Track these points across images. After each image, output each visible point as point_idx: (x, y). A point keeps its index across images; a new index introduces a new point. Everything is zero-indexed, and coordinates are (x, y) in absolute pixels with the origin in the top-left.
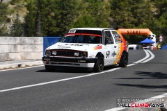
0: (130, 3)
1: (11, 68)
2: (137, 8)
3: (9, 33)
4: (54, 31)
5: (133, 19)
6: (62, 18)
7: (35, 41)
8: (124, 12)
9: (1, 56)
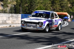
0: (60, 2)
1: (6, 27)
2: (62, 4)
3: (8, 12)
8: (57, 5)
9: (2, 22)
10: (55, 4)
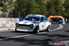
0: (55, 6)
1: (6, 30)
2: (57, 8)
4: (25, 16)
5: (56, 12)
6: (28, 11)
9: (2, 25)
10: (51, 8)
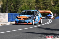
0: (43, 0)
2: (46, 2)
4: (13, 11)
5: (44, 7)
6: (16, 6)
7: (5, 15)
8: (41, 4)
